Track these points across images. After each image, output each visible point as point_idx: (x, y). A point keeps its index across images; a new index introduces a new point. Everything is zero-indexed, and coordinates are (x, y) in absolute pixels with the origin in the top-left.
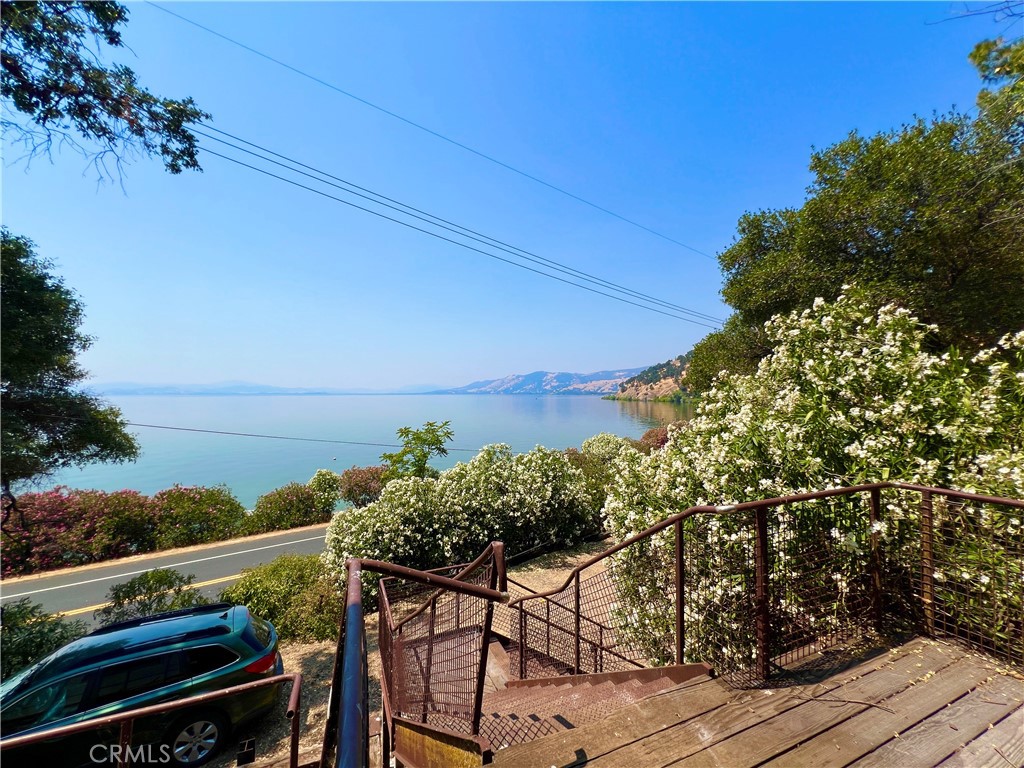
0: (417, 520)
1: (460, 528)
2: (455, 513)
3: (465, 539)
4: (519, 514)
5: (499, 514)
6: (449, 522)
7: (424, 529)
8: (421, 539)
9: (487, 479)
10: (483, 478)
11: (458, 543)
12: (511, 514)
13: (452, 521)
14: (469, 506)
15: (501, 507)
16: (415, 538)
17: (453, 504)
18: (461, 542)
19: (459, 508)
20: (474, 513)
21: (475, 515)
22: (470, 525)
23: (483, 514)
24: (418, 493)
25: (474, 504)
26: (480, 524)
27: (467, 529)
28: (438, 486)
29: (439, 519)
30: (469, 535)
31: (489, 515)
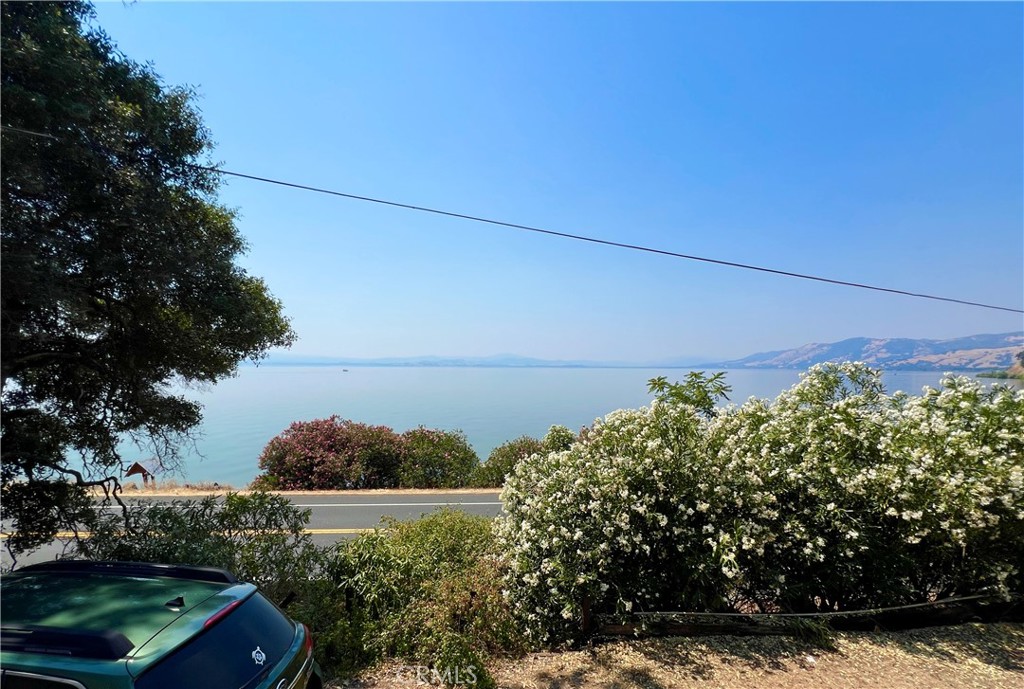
0: (661, 485)
1: (758, 521)
2: (745, 486)
3: (768, 547)
5: (857, 505)
6: (732, 504)
7: (676, 509)
8: (669, 527)
9: (821, 430)
10: (811, 426)
11: (752, 551)
13: (740, 502)
14: (778, 479)
15: (863, 491)
16: (655, 520)
17: (742, 468)
18: (761, 551)
19: (755, 479)
20: (792, 496)
21: (793, 499)
22: (781, 521)
23: (812, 501)
24: (664, 434)
25: (792, 475)
26: (806, 520)
27: (776, 525)
28: (709, 427)
29: (710, 493)
30: (778, 540)
31: (831, 506)
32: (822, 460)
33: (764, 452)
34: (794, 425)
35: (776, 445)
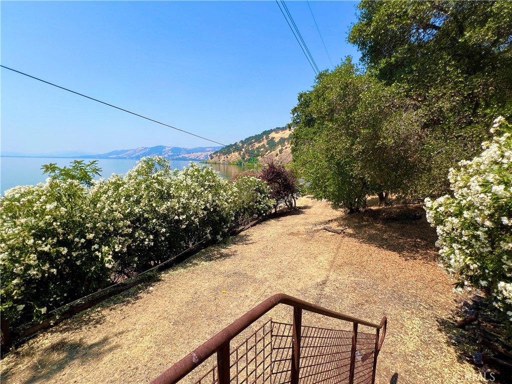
0: (60, 230)
1: (122, 236)
2: (114, 220)
3: (129, 247)
4: (184, 217)
5: (164, 217)
6: (108, 231)
7: (73, 241)
8: (69, 254)
9: (148, 187)
10: (143, 186)
11: (120, 252)
12: (176, 217)
13: (112, 229)
14: (130, 213)
15: (166, 212)
16: (58, 252)
17: (112, 211)
18: (125, 250)
19: (118, 215)
20: (138, 220)
21: (138, 221)
22: (133, 232)
23: (146, 220)
24: (59, 199)
25: (137, 210)
26: (144, 229)
27: (131, 236)
28: (90, 192)
29: (94, 228)
30: (133, 242)
31: (154, 221)
32: (149, 201)
33: (122, 201)
34: (136, 186)
35: (128, 197)
